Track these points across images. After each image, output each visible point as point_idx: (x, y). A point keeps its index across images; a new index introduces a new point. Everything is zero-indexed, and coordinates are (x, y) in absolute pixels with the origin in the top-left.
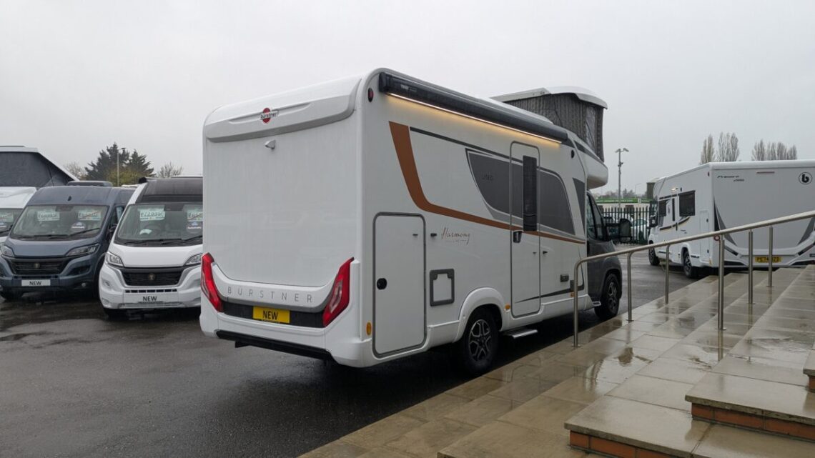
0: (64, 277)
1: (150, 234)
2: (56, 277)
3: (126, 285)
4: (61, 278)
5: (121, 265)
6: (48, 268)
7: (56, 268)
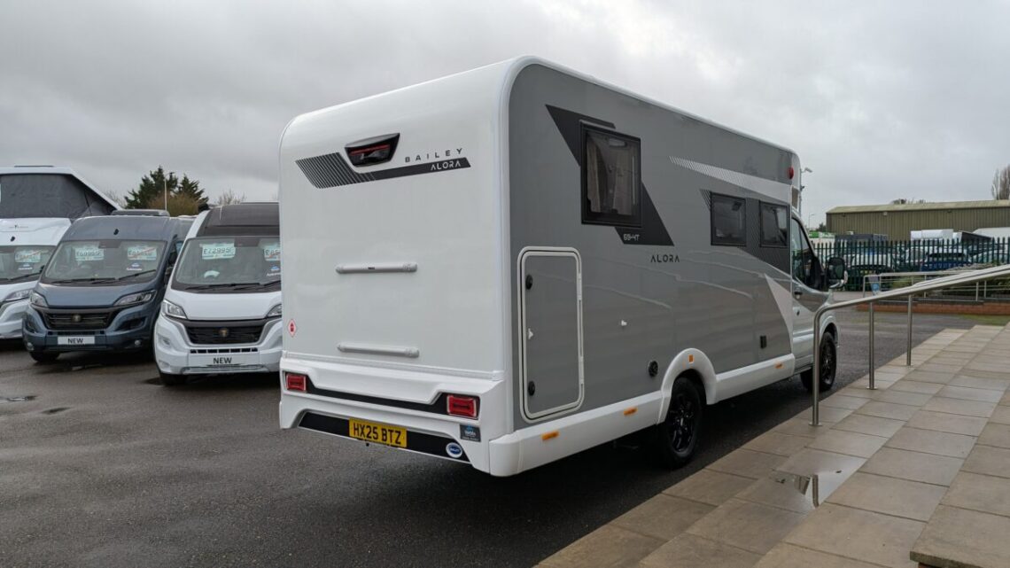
0: (111, 332)
1: (219, 276)
2: (102, 333)
3: (191, 344)
4: (108, 334)
5: (184, 317)
6: (93, 321)
7: (102, 322)
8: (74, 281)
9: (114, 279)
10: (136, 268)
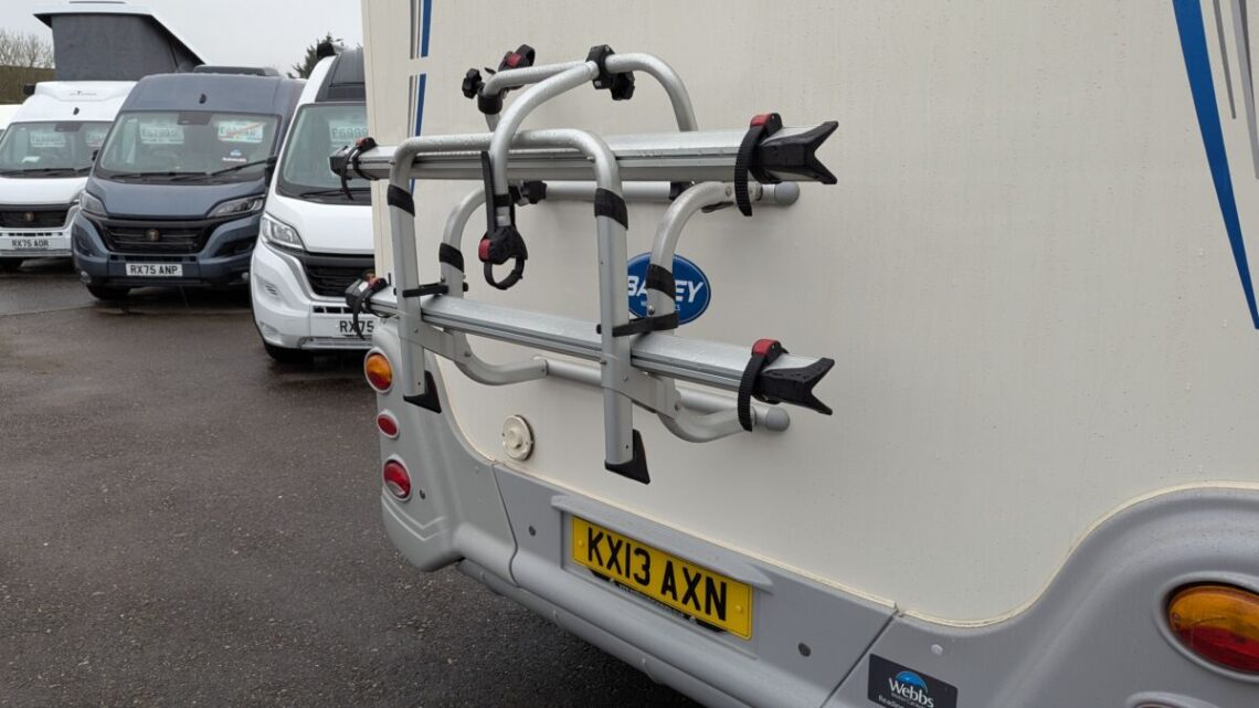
0: (206, 259)
2: (193, 259)
3: (314, 295)
4: (202, 262)
5: (300, 247)
6: (175, 240)
7: (189, 243)
8: (143, 175)
9: (204, 174)
10: (236, 158)
